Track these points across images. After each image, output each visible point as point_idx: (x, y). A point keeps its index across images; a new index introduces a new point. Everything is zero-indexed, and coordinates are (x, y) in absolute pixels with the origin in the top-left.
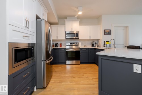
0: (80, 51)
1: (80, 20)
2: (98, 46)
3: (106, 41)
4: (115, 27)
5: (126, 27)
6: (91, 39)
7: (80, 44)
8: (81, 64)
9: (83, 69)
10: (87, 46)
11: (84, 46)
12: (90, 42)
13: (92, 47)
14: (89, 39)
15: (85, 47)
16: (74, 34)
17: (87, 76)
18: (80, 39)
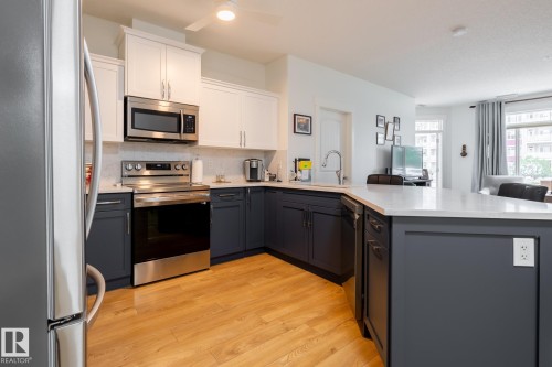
0: (208, 203)
1: (202, 51)
2: (273, 178)
3: (300, 160)
4: (322, 108)
5: (346, 114)
6: (249, 146)
7: (198, 166)
8: (212, 264)
9: (240, 286)
10: (228, 178)
11: (214, 179)
12: (237, 161)
13: (250, 181)
14: (238, 147)
15: (220, 182)
16: (175, 120)
17: (281, 319)
18: (200, 143)
